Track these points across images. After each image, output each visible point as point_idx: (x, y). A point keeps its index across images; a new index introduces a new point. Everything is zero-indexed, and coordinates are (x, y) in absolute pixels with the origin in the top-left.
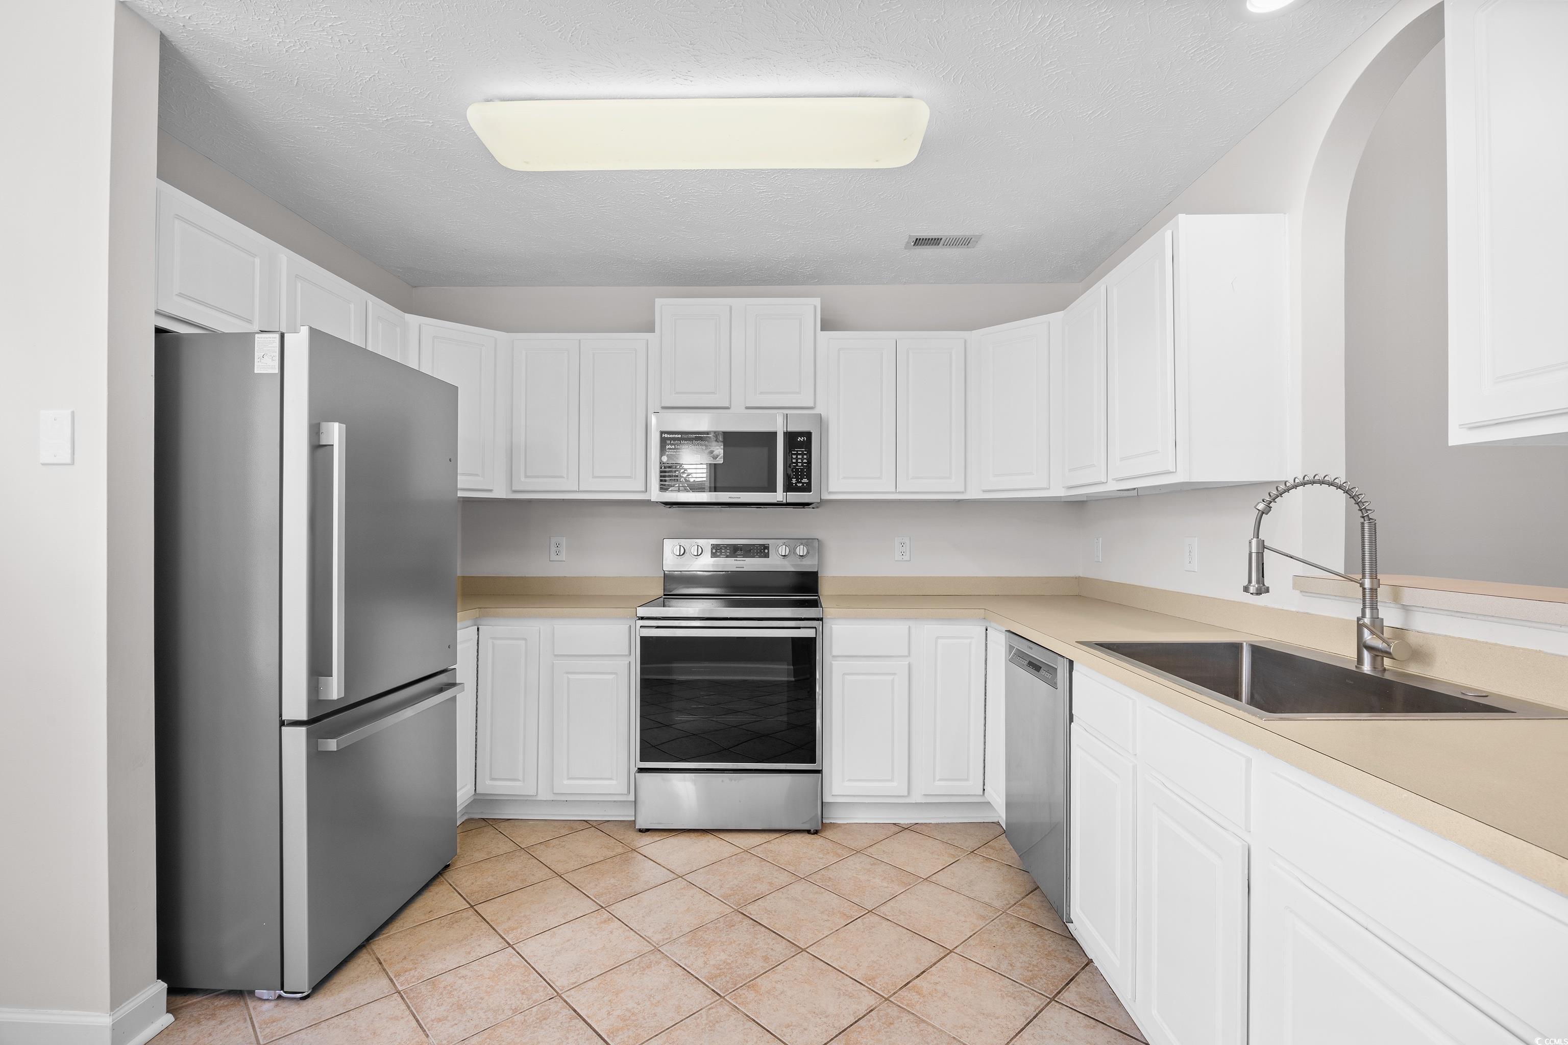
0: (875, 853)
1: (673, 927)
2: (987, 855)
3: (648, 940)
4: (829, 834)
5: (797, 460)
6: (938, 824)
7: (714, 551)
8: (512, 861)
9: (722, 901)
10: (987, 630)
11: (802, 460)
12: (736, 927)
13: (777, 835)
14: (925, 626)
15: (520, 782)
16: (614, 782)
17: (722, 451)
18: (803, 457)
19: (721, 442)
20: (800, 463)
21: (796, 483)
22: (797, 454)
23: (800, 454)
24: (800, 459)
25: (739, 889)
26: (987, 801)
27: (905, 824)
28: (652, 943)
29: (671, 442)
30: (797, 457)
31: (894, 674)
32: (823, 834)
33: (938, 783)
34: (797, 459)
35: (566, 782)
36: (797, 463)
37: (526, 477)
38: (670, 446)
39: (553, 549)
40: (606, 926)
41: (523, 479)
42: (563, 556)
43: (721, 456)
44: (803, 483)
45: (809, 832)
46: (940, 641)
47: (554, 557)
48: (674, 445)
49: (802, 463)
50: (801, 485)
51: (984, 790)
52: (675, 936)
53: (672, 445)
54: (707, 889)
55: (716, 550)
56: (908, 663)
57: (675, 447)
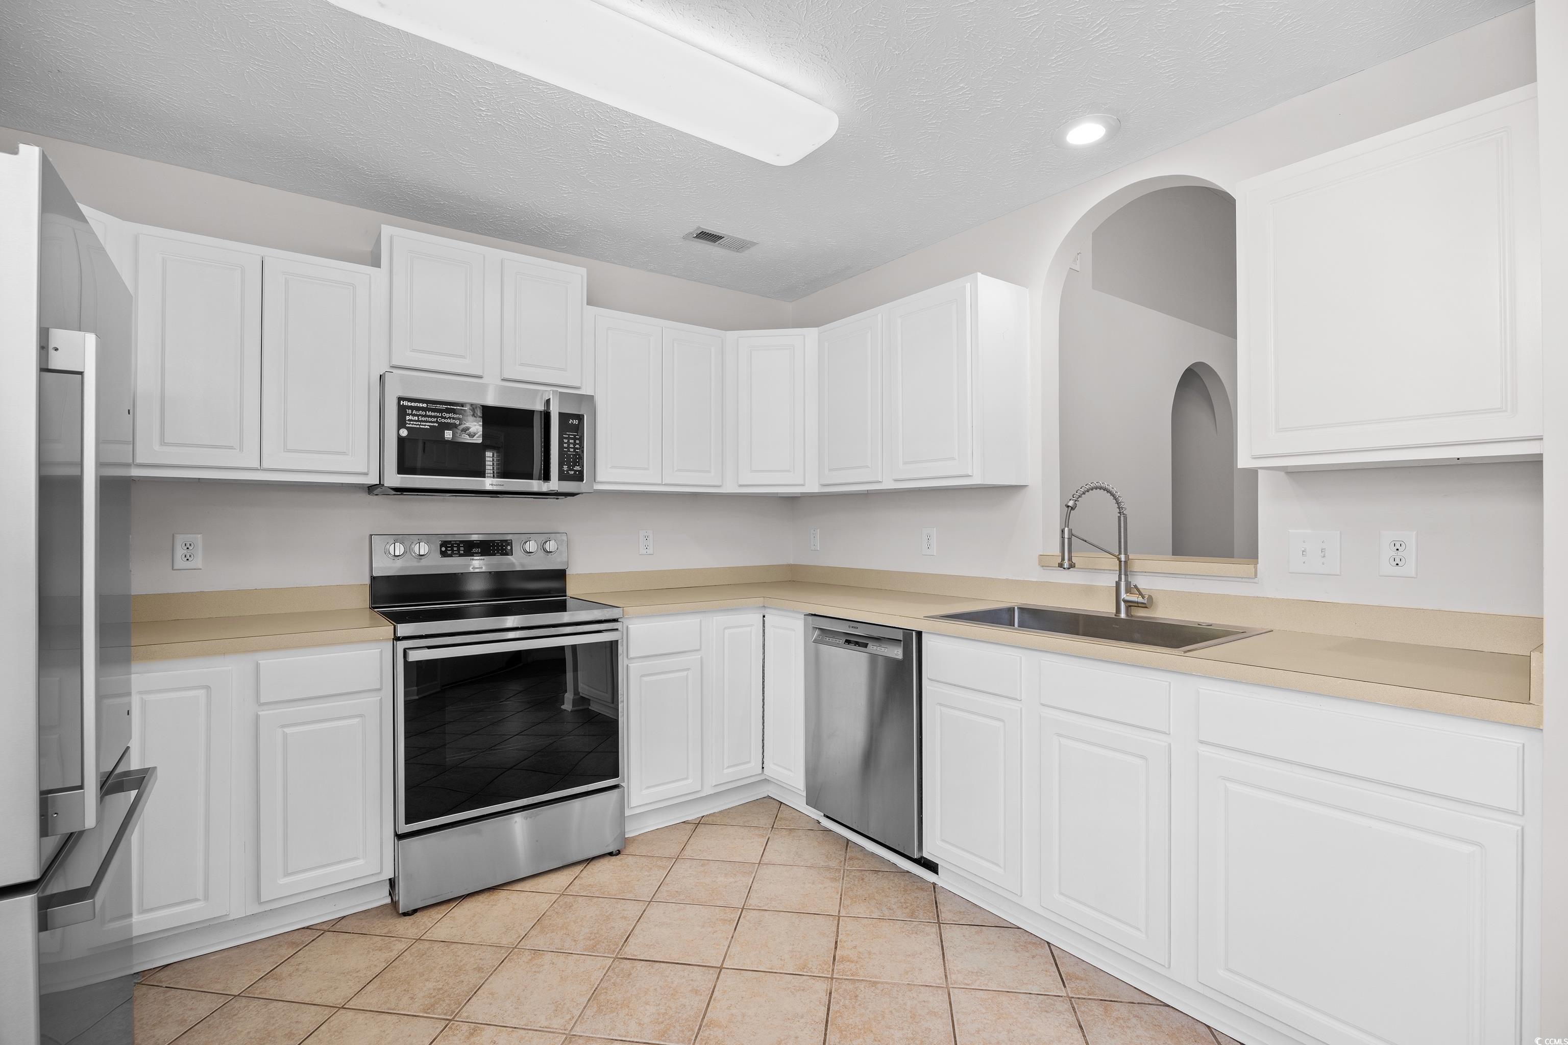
0: (694, 855)
2: (786, 826)
3: (549, 1030)
4: (630, 849)
5: (569, 445)
6: (721, 812)
7: (443, 549)
9: (590, 956)
10: (764, 616)
11: (574, 445)
12: (636, 975)
13: (580, 868)
14: (714, 618)
15: (201, 903)
16: (361, 862)
17: (481, 428)
18: (575, 442)
19: (480, 417)
20: (571, 448)
21: (567, 471)
22: (569, 438)
23: (572, 439)
24: (572, 443)
25: (596, 936)
26: (765, 777)
27: (695, 819)
28: (557, 1031)
29: (412, 412)
30: (568, 441)
31: (688, 669)
32: (627, 852)
33: (726, 771)
34: (568, 443)
35: (283, 881)
36: (568, 448)
37: (164, 444)
38: (411, 417)
39: (180, 552)
40: (480, 1037)
41: (157, 447)
42: (198, 562)
43: (479, 434)
44: (576, 471)
45: (611, 854)
46: (726, 631)
47: (180, 563)
48: (418, 416)
49: (575, 448)
50: (572, 472)
51: (763, 768)
52: (577, 1013)
53: (414, 415)
54: (560, 949)
55: (446, 547)
56: (700, 656)
57: (418, 418)
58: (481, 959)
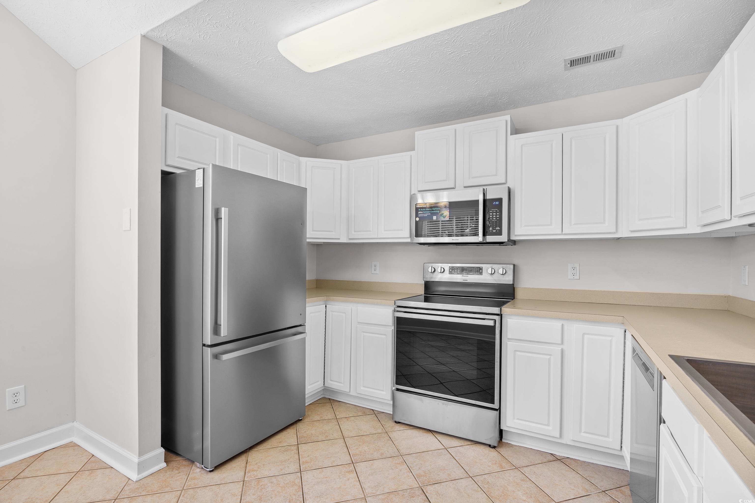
0: (528, 473)
1: (381, 487)
3: (364, 490)
5: (493, 216)
6: (584, 462)
7: (451, 270)
8: (328, 424)
9: (415, 478)
10: (625, 332)
11: (496, 216)
12: (414, 499)
13: (469, 443)
14: (574, 325)
15: (342, 384)
16: (384, 393)
17: (448, 213)
18: (496, 214)
19: (448, 208)
20: (494, 217)
21: (492, 230)
22: (493, 212)
23: (494, 212)
24: (494, 215)
25: (429, 473)
26: (622, 455)
27: (559, 456)
28: (365, 493)
29: (421, 210)
30: (493, 214)
31: (550, 355)
32: (498, 449)
33: (583, 434)
34: (493, 215)
35: (362, 388)
36: (493, 218)
37: (355, 231)
38: (420, 212)
39: (373, 268)
40: (348, 474)
41: (353, 233)
42: (377, 271)
43: (448, 216)
44: (497, 230)
45: (490, 446)
46: (586, 336)
47: (373, 272)
48: (422, 211)
49: (496, 218)
50: (495, 231)
51: (622, 447)
52: (378, 493)
53: (421, 211)
54: (411, 468)
55: (452, 270)
56: (561, 349)
57: (423, 212)
58: (388, 451)
